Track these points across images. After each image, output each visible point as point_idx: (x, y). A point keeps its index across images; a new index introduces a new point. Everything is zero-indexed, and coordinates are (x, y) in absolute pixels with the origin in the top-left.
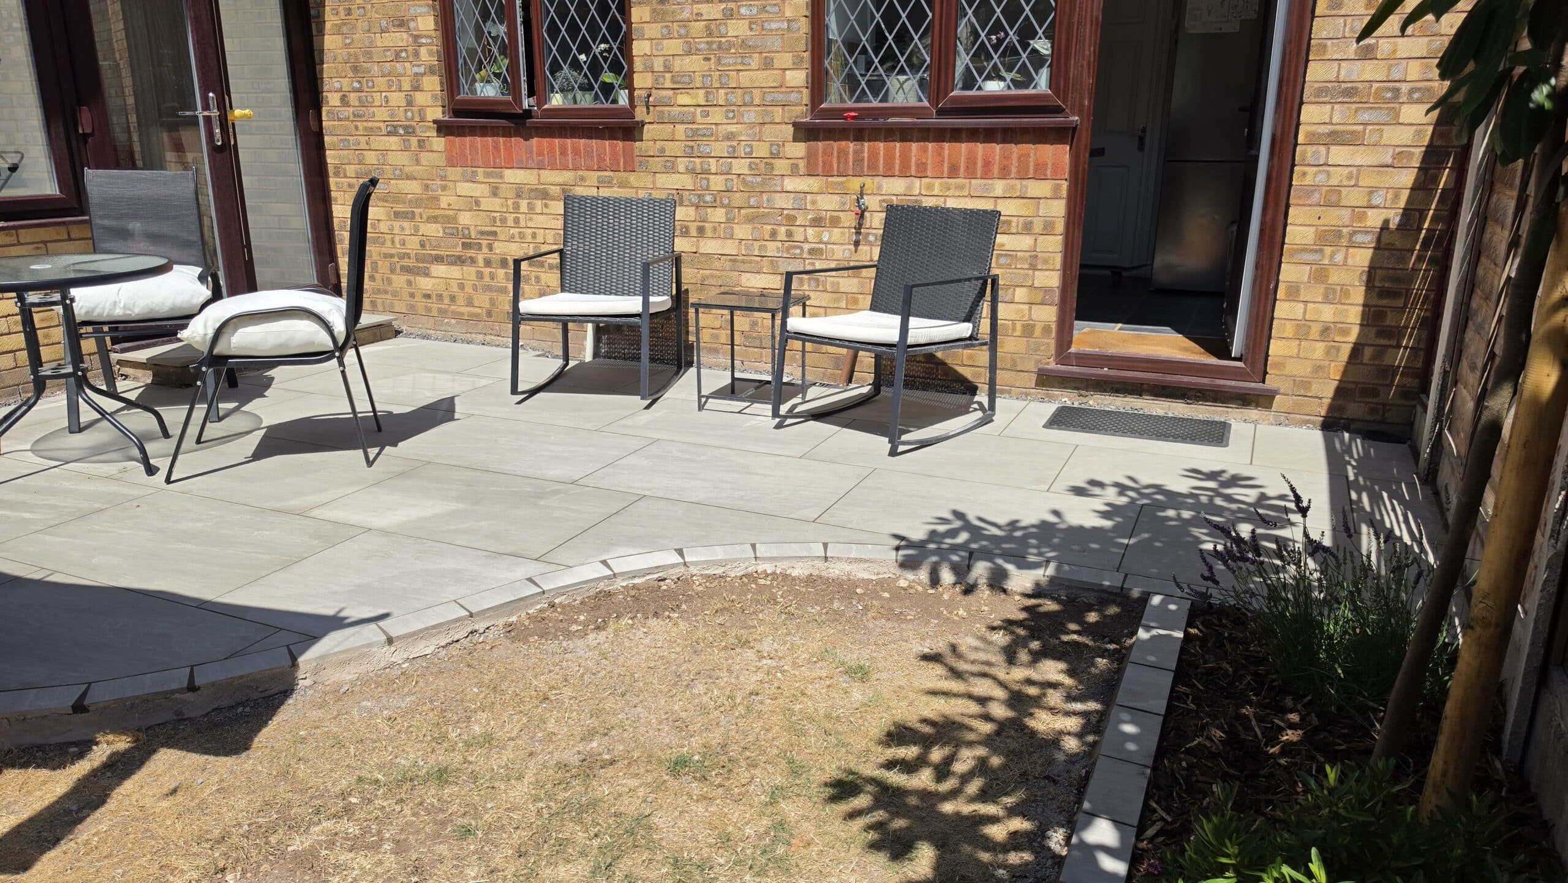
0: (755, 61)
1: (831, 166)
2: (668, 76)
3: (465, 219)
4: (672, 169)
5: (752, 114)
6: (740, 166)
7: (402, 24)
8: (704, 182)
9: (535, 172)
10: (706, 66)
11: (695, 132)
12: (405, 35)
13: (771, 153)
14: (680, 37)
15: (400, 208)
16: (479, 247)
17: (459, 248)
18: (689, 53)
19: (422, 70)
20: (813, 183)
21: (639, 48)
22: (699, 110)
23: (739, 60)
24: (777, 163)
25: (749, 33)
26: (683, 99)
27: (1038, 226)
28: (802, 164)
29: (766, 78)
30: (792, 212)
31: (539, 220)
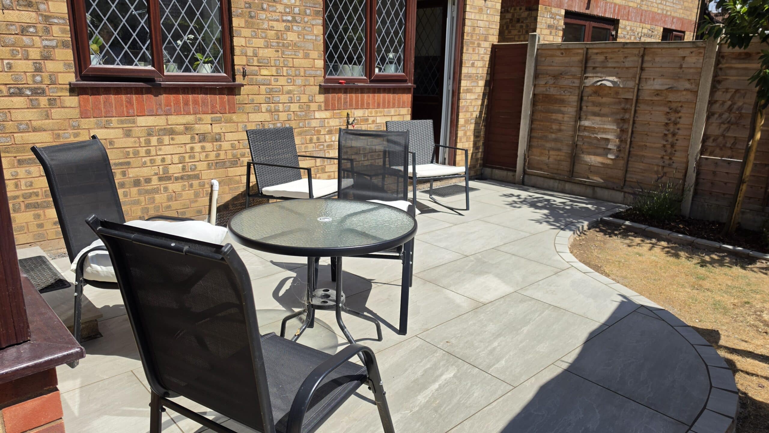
0: (301, 55)
1: (335, 105)
2: (255, 58)
4: (258, 110)
5: (300, 81)
6: (294, 107)
8: (276, 117)
9: (164, 117)
10: (276, 55)
11: (271, 90)
13: (309, 100)
14: (262, 38)
18: (267, 47)
19: (54, 43)
20: (328, 114)
21: (237, 41)
22: (273, 78)
23: (294, 53)
24: (312, 105)
25: (298, 40)
26: (264, 72)
28: (323, 105)
29: (305, 63)
30: (319, 128)
31: (167, 149)
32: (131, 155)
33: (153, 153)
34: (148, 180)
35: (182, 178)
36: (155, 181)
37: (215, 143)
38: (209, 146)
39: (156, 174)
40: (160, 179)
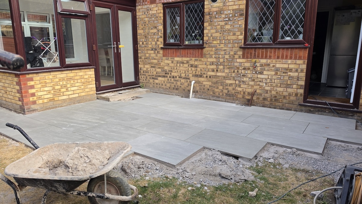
0: (232, 34)
1: (248, 56)
2: (212, 37)
3: (166, 68)
4: (211, 57)
5: (230, 45)
6: (227, 57)
7: (156, 27)
8: (218, 60)
9: (181, 58)
10: (220, 35)
11: (217, 49)
12: (156, 30)
13: (234, 54)
14: (215, 29)
15: (153, 65)
16: (168, 74)
17: (164, 74)
18: (216, 32)
19: (159, 37)
20: (244, 60)
21: (205, 31)
22: (218, 44)
23: (228, 34)
24: (235, 56)
25: (230, 28)
26: (215, 42)
27: (299, 70)
28: (241, 56)
29: (234, 37)
30: (238, 67)
31: (181, 68)
32: (173, 69)
33: (178, 69)
34: (176, 77)
35: (185, 78)
36: (178, 78)
37: (195, 68)
38: (193, 69)
39: (178, 75)
40: (179, 77)
